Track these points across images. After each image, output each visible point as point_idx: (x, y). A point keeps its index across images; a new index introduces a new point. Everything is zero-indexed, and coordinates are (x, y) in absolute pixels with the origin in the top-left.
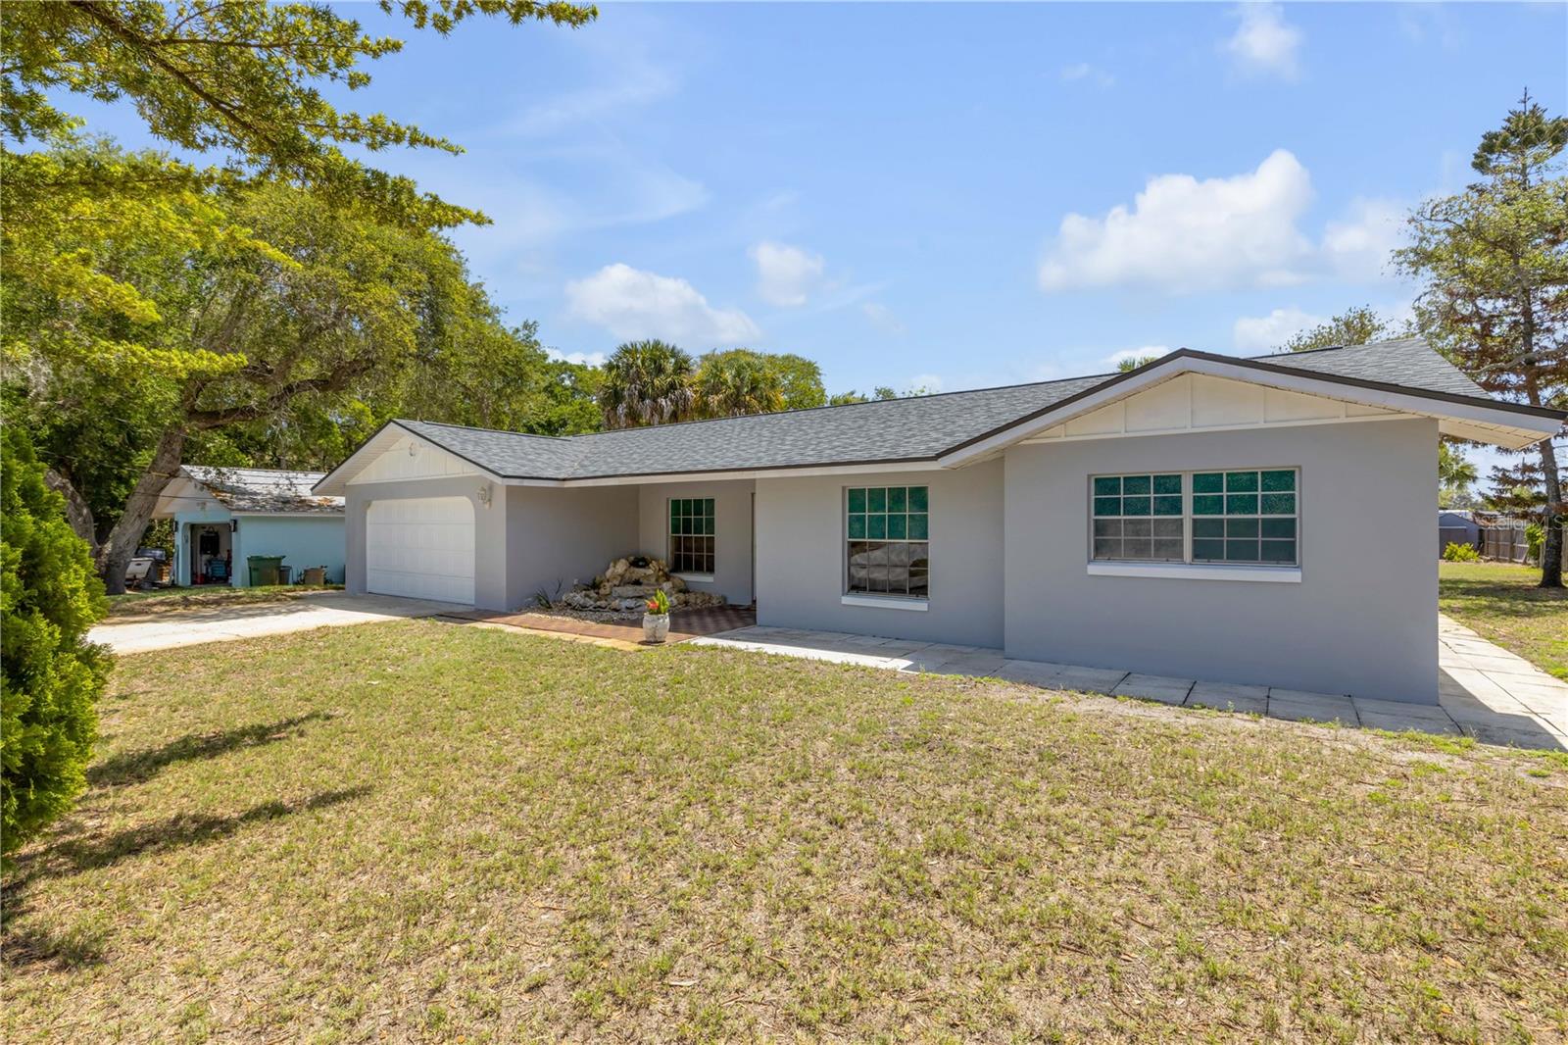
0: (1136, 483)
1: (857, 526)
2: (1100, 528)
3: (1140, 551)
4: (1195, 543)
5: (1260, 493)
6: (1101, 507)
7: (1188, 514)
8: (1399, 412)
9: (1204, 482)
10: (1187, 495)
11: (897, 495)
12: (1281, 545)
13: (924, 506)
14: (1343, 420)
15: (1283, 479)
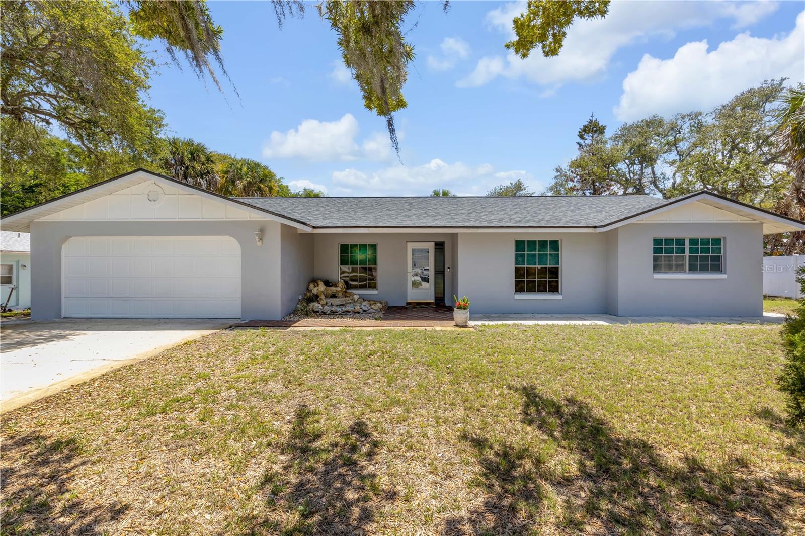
0: (669, 241)
1: (520, 259)
2: (655, 259)
3: (670, 268)
4: (689, 265)
5: (710, 246)
6: (656, 251)
7: (687, 254)
8: (755, 220)
9: (693, 242)
10: (687, 246)
11: (543, 244)
12: (716, 265)
13: (557, 249)
14: (739, 222)
15: (717, 241)
